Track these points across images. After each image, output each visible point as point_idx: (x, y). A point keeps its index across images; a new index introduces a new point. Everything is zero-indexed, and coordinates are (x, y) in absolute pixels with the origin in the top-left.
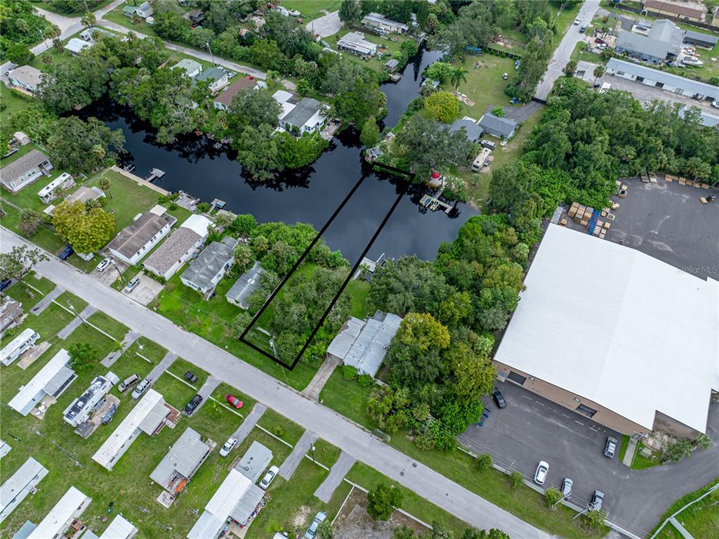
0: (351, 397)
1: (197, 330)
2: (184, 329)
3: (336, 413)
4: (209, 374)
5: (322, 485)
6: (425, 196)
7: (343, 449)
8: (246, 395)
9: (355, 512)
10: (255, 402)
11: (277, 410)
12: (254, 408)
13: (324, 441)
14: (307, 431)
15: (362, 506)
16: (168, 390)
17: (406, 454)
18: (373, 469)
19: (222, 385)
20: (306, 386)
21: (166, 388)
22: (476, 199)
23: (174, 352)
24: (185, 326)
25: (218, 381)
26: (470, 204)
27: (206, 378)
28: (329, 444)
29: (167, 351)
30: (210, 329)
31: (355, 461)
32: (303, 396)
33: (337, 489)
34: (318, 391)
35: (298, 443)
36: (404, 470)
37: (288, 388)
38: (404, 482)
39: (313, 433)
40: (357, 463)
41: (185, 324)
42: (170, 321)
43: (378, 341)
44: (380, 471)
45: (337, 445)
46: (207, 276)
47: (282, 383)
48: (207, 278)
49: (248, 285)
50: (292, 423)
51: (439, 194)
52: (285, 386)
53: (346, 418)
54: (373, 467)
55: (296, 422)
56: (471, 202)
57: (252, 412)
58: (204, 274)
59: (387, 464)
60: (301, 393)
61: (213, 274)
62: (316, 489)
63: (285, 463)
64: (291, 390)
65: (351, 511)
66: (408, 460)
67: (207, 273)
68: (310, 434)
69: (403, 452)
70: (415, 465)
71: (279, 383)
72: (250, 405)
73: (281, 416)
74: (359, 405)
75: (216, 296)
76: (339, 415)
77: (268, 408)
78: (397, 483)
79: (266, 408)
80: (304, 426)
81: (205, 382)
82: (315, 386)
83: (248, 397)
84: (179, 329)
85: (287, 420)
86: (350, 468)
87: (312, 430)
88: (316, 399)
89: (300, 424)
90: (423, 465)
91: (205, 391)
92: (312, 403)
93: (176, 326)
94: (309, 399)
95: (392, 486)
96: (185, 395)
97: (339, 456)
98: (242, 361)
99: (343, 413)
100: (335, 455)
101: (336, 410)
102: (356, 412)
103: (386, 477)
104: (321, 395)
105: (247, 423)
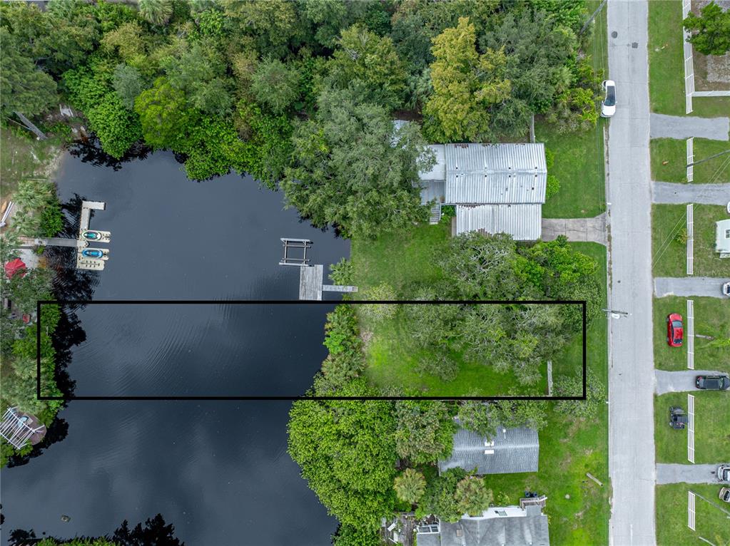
0: (572, 170)
1: (602, 471)
2: (610, 493)
3: (607, 178)
4: (655, 396)
5: (711, 138)
6: (83, 267)
7: (648, 139)
8: (654, 321)
9: (719, 77)
10: (655, 300)
11: (648, 262)
12: (665, 295)
13: (653, 172)
14: (654, 202)
15: (706, 73)
16: (711, 436)
17: (607, 53)
18: (651, 85)
19: (660, 366)
20: (594, 243)
21: (710, 441)
22: (35, 166)
23: (653, 475)
24: (605, 496)
25: (657, 377)
26: (55, 173)
27: (663, 395)
28: (653, 161)
29: (657, 488)
30: (589, 453)
31: (654, 114)
32: (610, 238)
33: (704, 116)
34: (590, 222)
35: (676, 203)
36: (628, 45)
37: (610, 269)
38: (643, 38)
39: (650, 192)
40: (656, 111)
41: (602, 499)
42: (610, 527)
43: (486, 166)
44: (648, 75)
45: (648, 150)
46: (522, 530)
47: (608, 282)
48: (525, 527)
49: (499, 447)
50: (654, 229)
51: (64, 242)
52: (610, 274)
53: (606, 160)
54: (647, 87)
55: (650, 225)
56: (47, 173)
57: (671, 293)
58: (522, 537)
59: (634, 71)
60: (607, 245)
61: (509, 523)
62: (719, 142)
63: (712, 203)
64: (610, 263)
65: (719, 83)
66: (614, 45)
67: (516, 536)
68: (654, 196)
69: (606, 58)
70: (615, 35)
71: (611, 286)
72: (665, 305)
73: (654, 251)
74: (577, 151)
75: (528, 489)
76: (606, 172)
77: (654, 276)
78: (649, 46)
79: (656, 279)
80: (649, 211)
81: (670, 394)
82: (586, 232)
83: (654, 315)
84: (614, 501)
85: (654, 239)
86: (667, 116)
87: (648, 196)
88: (604, 218)
89: (649, 218)
90: (608, 23)
91: (682, 382)
92: (612, 220)
93: (612, 510)
94: (609, 227)
95: (657, 50)
96: (704, 406)
97: (660, 139)
98: (610, 363)
99: (601, 168)
100: (662, 145)
101: (603, 179)
102: (589, 150)
103: (651, 65)
104: (592, 214)
105: (691, 290)
